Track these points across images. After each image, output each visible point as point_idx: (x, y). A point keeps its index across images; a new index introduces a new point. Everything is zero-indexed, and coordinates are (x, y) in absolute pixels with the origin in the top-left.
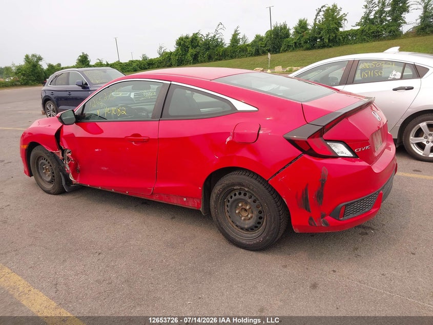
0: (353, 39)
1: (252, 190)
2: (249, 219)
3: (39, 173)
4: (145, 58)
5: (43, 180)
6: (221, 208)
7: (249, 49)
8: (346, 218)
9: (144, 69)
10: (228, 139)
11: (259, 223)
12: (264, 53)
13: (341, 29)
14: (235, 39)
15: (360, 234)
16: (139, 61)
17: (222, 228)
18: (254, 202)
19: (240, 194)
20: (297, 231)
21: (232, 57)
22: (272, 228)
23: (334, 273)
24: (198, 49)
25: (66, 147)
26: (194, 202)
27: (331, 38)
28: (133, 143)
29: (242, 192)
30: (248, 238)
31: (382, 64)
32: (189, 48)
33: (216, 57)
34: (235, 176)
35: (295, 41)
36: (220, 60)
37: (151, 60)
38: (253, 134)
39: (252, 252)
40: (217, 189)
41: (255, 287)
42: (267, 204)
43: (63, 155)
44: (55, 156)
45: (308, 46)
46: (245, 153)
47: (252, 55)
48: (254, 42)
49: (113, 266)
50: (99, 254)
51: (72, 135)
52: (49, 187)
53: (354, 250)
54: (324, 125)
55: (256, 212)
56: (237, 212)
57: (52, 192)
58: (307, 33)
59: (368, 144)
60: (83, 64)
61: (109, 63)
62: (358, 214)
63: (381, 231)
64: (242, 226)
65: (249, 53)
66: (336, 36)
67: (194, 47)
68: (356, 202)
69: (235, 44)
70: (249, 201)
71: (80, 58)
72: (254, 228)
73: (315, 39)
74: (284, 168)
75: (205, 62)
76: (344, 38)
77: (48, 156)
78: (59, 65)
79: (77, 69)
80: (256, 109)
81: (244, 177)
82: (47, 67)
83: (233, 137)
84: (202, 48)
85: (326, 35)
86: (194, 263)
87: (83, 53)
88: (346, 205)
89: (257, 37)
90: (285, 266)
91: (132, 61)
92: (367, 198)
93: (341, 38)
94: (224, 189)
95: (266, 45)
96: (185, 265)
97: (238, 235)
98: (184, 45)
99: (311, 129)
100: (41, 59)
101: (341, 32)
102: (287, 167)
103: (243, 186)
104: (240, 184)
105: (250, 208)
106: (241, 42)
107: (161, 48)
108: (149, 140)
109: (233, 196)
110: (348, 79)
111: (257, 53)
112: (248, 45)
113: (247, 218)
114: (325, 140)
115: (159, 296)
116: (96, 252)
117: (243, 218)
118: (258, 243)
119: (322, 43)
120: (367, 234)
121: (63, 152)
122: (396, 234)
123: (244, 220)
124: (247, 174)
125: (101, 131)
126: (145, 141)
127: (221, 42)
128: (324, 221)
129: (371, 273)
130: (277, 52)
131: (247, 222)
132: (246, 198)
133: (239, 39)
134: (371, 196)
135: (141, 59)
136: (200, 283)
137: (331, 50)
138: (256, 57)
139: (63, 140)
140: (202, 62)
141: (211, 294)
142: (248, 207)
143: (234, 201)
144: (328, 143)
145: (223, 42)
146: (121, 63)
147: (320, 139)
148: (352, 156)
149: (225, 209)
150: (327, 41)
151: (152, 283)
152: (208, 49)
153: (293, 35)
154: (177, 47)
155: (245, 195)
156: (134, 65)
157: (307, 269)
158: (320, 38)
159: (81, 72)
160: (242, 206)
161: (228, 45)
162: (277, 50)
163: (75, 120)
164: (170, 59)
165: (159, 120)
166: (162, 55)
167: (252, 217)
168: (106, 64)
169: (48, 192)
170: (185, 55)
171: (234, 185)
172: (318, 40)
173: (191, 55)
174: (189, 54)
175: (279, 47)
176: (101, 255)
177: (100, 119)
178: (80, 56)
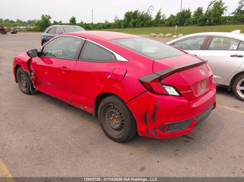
0: (229, 22)
1: (119, 107)
2: (117, 124)
3: (20, 81)
4: (106, 22)
5: (22, 85)
6: (103, 115)
7: (166, 22)
8: (169, 131)
9: (105, 28)
10: (109, 77)
11: (122, 127)
12: (174, 25)
13: (222, 15)
14: (158, 16)
15: (184, 141)
16: (103, 24)
17: (103, 126)
18: (120, 114)
19: (113, 109)
20: (140, 135)
21: (155, 26)
22: (127, 131)
23: (158, 163)
24: (136, 20)
25: (32, 70)
26: (91, 109)
27: (216, 20)
28: (63, 72)
29: (114, 108)
30: (116, 134)
31: (227, 40)
32: (131, 18)
33: (146, 25)
34: (111, 98)
35: (193, 20)
36: (148, 27)
37: (110, 24)
38: (122, 75)
39: (116, 143)
40: (102, 104)
41: (108, 164)
42: (125, 117)
43: (30, 74)
44: (27, 74)
45: (201, 23)
46: (117, 86)
47: (167, 26)
48: (169, 18)
49: (38, 139)
50: (34, 131)
51: (35, 63)
52: (24, 89)
53: (176, 150)
54: (162, 75)
55: (120, 121)
56: (111, 118)
57: (26, 92)
58: (201, 16)
59: (191, 89)
60: (72, 23)
61: (86, 23)
62: (177, 130)
63: (198, 141)
64: (113, 127)
65: (166, 25)
66: (219, 19)
67: (134, 18)
68: (176, 123)
69: (158, 19)
70: (117, 113)
71: (71, 19)
72: (119, 129)
73: (206, 20)
74: (136, 97)
75: (140, 27)
76: (224, 20)
77: (25, 73)
78: (61, 22)
79: (61, 26)
80: (127, 61)
81: (116, 99)
82: (53, 23)
83: (112, 75)
84: (139, 19)
85: (213, 18)
86: (82, 144)
87: (73, 17)
88: (169, 124)
89: (171, 15)
90: (131, 154)
91: (99, 23)
92: (184, 122)
93: (222, 20)
94: (105, 105)
95: (176, 21)
96: (76, 145)
97: (110, 132)
98: (129, 16)
99: (154, 76)
100: (50, 18)
101: (222, 17)
102: (137, 97)
103: (115, 104)
104: (113, 103)
105: (118, 118)
106: (161, 18)
107: (116, 17)
108: (70, 72)
109: (110, 109)
110: (205, 47)
111: (170, 25)
112: (165, 20)
113: (115, 123)
114: (162, 84)
115: (54, 160)
116: (33, 130)
117: (114, 123)
118: (119, 138)
119: (210, 22)
120: (188, 142)
121: (31, 72)
122: (206, 145)
123: (115, 124)
124: (118, 98)
125: (52, 63)
126: (68, 72)
127: (150, 17)
128: (155, 132)
129: (180, 166)
130: (182, 26)
131: (116, 125)
132: (116, 111)
133: (161, 16)
134: (187, 120)
135: (104, 23)
136: (80, 156)
137: (214, 27)
138: (169, 27)
139: (31, 65)
140: (138, 27)
141: (82, 164)
142: (116, 117)
143: (110, 112)
144: (163, 86)
145: (151, 17)
146: (93, 24)
147: (159, 83)
148: (178, 95)
149: (105, 116)
150: (213, 21)
151: (54, 153)
152: (142, 20)
153: (193, 16)
154: (125, 17)
155: (116, 110)
156: (100, 25)
157: (143, 158)
158: (209, 19)
159: (63, 28)
160: (114, 115)
161: (154, 19)
162: (182, 24)
163: (37, 55)
164: (120, 24)
165: (77, 60)
166: (116, 21)
167: (118, 123)
168: (85, 23)
169: (24, 92)
170: (129, 22)
171: (110, 103)
172: (208, 21)
173: (132, 23)
174: (131, 22)
175: (184, 23)
176: (35, 132)
177: (53, 56)
178: (71, 18)
